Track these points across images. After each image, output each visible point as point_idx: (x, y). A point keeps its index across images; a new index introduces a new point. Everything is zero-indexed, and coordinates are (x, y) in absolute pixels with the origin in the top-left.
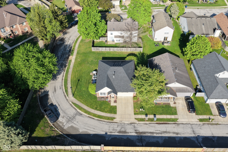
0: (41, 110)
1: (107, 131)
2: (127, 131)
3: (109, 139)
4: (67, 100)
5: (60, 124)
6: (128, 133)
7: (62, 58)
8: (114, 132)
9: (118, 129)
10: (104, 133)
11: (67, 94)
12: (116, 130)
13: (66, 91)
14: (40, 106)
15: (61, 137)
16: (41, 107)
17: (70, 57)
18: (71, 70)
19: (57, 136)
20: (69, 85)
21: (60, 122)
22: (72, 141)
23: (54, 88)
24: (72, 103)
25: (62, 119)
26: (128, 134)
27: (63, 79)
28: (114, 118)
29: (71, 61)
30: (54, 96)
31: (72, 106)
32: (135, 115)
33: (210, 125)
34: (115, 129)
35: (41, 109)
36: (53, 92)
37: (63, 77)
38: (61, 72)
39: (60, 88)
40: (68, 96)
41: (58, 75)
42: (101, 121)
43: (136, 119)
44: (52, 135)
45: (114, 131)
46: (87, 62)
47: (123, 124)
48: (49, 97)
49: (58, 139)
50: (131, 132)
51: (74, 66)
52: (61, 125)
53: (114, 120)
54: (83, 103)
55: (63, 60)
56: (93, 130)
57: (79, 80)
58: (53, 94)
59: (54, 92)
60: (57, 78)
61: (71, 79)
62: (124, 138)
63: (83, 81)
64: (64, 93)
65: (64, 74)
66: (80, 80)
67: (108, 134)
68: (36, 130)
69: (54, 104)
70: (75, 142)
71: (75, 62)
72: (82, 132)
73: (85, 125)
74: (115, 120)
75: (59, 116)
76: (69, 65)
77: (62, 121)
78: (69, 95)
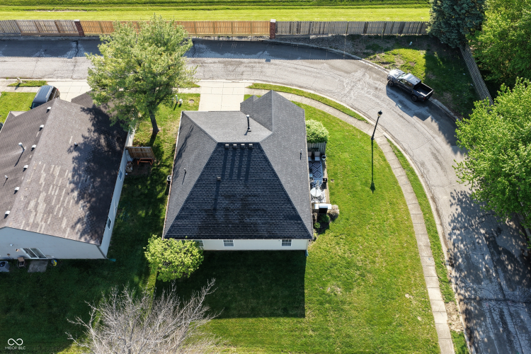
0: (443, 103)
1: (266, 65)
2: (222, 65)
3: (261, 52)
4: (386, 131)
5: (378, 76)
6: (219, 62)
7: (496, 317)
8: (251, 63)
9: (241, 69)
10: (272, 61)
11: (396, 148)
12: (246, 66)
13: (399, 155)
14: (452, 114)
15: (364, 53)
16: (447, 109)
17: (460, 323)
18: (423, 240)
19: (374, 54)
20: (398, 172)
21: (378, 80)
22: (337, 49)
23: (444, 164)
24: (367, 123)
25: (377, 86)
26: (221, 59)
27: (433, 199)
28: (250, 88)
29: (448, 298)
30: (429, 140)
31: (365, 114)
32: (198, 92)
33: (28, 76)
34: (249, 69)
35: (444, 107)
36: (438, 152)
37: (437, 210)
38: (458, 232)
39: (423, 164)
40: (388, 140)
41: (459, 215)
42: (282, 84)
43: (199, 87)
44: (383, 54)
45: (250, 65)
46: (371, 279)
47: (228, 78)
48: (443, 137)
49: (367, 48)
50: (214, 63)
51: (416, 259)
52: (374, 75)
53: (251, 85)
54: (338, 119)
55: (485, 305)
56: (298, 67)
57: (373, 188)
58: (437, 146)
59: (435, 152)
60: (453, 202)
61: (402, 195)
62: (229, 54)
63: (358, 183)
64: (405, 150)
65: (441, 224)
66: (368, 189)
67: (264, 60)
68: (424, 60)
69: (415, 117)
70: (331, 47)
71: (424, 286)
72: (323, 63)
73: (319, 75)
74: (250, 83)
75: (387, 91)
76: (439, 266)
77: (375, 82)
78: (386, 142)
